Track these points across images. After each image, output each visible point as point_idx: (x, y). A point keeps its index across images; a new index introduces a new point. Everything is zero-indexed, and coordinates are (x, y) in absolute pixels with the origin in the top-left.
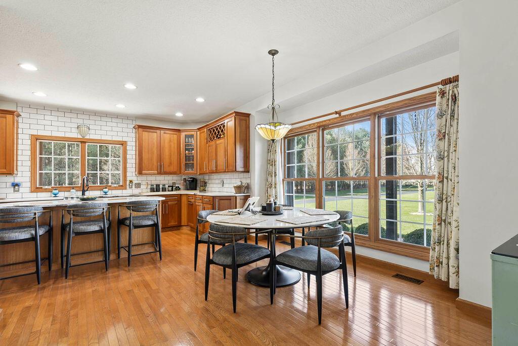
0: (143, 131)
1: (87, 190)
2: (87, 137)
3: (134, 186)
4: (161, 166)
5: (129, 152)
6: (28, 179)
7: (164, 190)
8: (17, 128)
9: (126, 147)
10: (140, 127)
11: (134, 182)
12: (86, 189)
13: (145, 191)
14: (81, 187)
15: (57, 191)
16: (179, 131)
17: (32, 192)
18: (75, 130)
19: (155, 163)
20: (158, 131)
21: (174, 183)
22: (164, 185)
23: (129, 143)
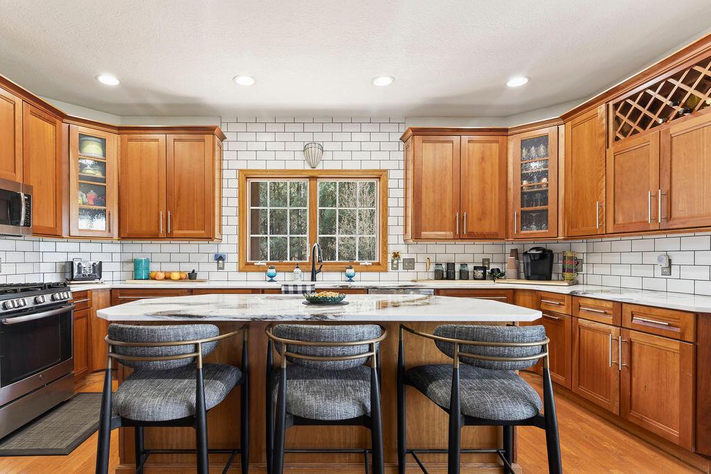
0: (423, 141)
1: (320, 271)
2: (319, 167)
3: (401, 266)
4: (461, 219)
5: (392, 193)
6: (234, 248)
7: (464, 275)
8: (221, 160)
9: (387, 181)
10: (417, 132)
11: (403, 256)
12: (317, 268)
13: (422, 276)
14: (309, 264)
15: (274, 271)
16: (504, 132)
17: (240, 271)
18: (300, 155)
19: (449, 215)
20: (456, 139)
21: (486, 261)
22: (464, 265)
23: (392, 174)
